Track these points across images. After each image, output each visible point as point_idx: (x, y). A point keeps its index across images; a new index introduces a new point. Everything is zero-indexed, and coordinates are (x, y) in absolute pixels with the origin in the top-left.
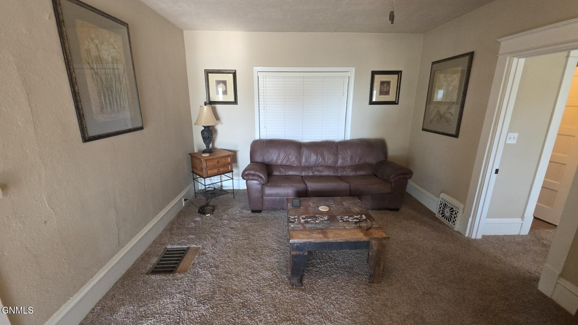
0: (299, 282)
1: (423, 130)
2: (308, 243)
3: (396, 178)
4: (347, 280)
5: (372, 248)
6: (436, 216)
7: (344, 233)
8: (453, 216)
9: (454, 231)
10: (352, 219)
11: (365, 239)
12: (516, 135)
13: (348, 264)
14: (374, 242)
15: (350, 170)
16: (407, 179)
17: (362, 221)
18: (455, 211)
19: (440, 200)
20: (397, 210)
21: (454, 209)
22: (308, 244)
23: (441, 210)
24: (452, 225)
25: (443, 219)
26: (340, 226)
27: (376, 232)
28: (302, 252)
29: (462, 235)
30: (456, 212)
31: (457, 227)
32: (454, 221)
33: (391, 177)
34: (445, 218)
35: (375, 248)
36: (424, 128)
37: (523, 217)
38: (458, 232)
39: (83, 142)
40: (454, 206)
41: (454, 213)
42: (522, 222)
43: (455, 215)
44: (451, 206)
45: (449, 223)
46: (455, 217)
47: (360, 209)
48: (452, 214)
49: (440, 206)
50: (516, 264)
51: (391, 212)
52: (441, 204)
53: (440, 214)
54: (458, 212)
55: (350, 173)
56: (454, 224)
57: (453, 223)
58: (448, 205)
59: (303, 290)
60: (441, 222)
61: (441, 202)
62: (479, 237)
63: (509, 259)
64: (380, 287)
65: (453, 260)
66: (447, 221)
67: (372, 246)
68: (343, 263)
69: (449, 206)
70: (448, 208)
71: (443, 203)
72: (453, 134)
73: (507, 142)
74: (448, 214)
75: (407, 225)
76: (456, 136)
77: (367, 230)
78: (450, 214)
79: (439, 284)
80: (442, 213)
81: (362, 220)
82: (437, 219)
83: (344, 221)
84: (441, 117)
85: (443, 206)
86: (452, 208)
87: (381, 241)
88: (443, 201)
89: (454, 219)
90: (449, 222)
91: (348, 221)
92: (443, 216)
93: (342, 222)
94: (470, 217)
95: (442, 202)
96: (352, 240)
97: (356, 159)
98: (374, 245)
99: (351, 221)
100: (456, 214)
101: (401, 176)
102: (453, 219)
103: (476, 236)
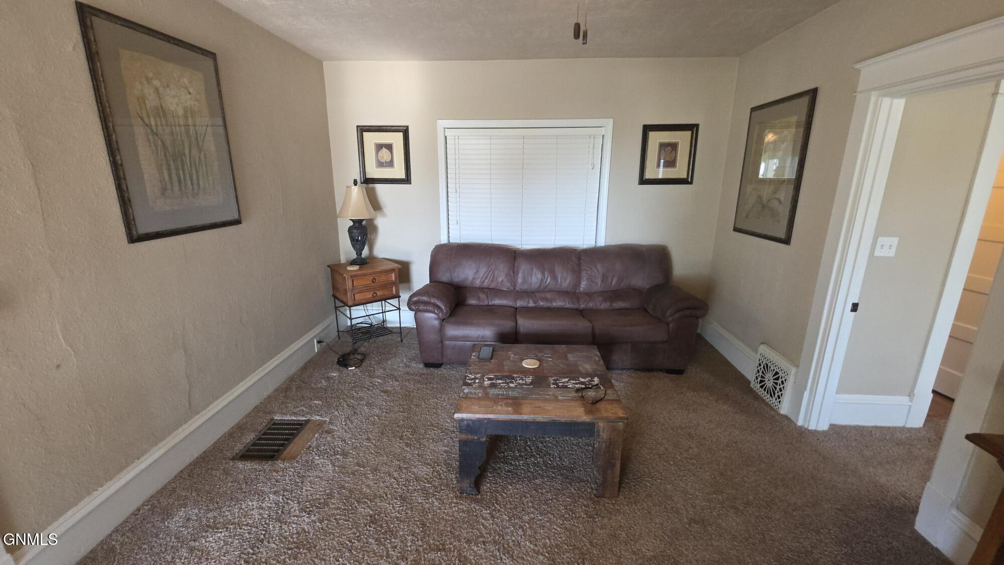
0: (472, 487)
1: (736, 230)
2: (485, 421)
3: (677, 315)
4: (559, 490)
5: (599, 435)
6: (751, 385)
7: (549, 407)
8: (778, 388)
9: (779, 414)
10: (573, 383)
11: (586, 418)
12: (895, 241)
13: (566, 463)
14: (601, 424)
15: (600, 298)
16: (697, 318)
17: (590, 388)
18: (782, 378)
19: (758, 357)
20: (680, 372)
21: (780, 374)
22: (486, 423)
23: (759, 375)
24: (776, 404)
25: (762, 393)
26: (548, 395)
27: (609, 407)
28: (476, 436)
29: (792, 421)
30: (783, 379)
31: (785, 408)
32: (779, 397)
33: (668, 314)
34: (765, 390)
35: (604, 435)
36: (738, 226)
37: (911, 395)
38: (786, 417)
39: (129, 243)
40: (780, 369)
41: (779, 382)
42: (910, 404)
43: (782, 386)
44: (775, 368)
45: (771, 399)
46: (781, 390)
47: (595, 367)
48: (776, 384)
49: (758, 367)
50: (883, 480)
51: (668, 375)
52: (760, 365)
53: (757, 382)
54: (785, 380)
55: (601, 305)
56: (780, 402)
57: (778, 400)
58: (770, 367)
59: (477, 501)
60: (756, 397)
61: (759, 361)
62: (823, 426)
63: (871, 469)
64: (613, 504)
65: (763, 466)
66: (769, 396)
67: (598, 431)
68: (558, 459)
69: (772, 368)
70: (771, 373)
71: (762, 362)
72: (781, 239)
73: (877, 253)
74: (769, 384)
75: (693, 399)
76: (787, 241)
77: (593, 404)
78: (774, 384)
79: (723, 507)
80: (761, 382)
81: (590, 386)
82: (751, 391)
83: (558, 387)
84: (764, 207)
85: (762, 369)
86: (777, 373)
87: (614, 424)
88: (763, 360)
89: (780, 393)
90: (772, 397)
91: (566, 387)
92: (762, 387)
93: (555, 388)
94: (805, 390)
95: (761, 362)
96: (563, 420)
97: (612, 280)
98: (601, 430)
99: (570, 386)
100: (783, 383)
101: (687, 312)
102: (778, 392)
103: (817, 425)
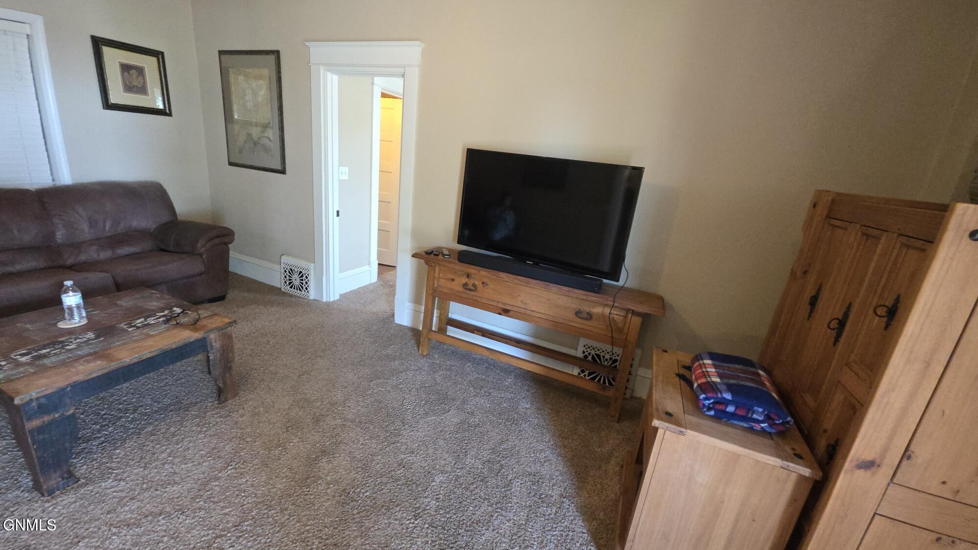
0: (67, 478)
1: (231, 164)
3: (208, 246)
4: (179, 421)
5: (212, 347)
6: (283, 290)
7: (150, 342)
8: (304, 282)
9: (310, 300)
10: (154, 320)
11: (197, 335)
12: (346, 169)
13: (167, 401)
14: (212, 336)
15: (95, 248)
16: (227, 244)
17: (178, 316)
18: (305, 274)
19: (283, 266)
20: (222, 298)
21: (303, 272)
22: (70, 390)
23: (287, 280)
24: (306, 294)
25: (293, 291)
26: (134, 336)
27: (211, 321)
28: (58, 412)
29: (319, 301)
30: (307, 275)
31: (312, 295)
32: (306, 289)
33: (199, 245)
34: (294, 289)
35: (217, 345)
36: (232, 160)
37: (369, 264)
38: (314, 300)
40: (302, 269)
41: (304, 278)
42: (370, 269)
43: (307, 280)
44: (298, 270)
46: (306, 283)
47: (164, 301)
48: (302, 280)
49: (284, 274)
50: (375, 310)
51: (212, 304)
52: (285, 271)
53: (287, 285)
54: (308, 275)
55: (99, 255)
56: (308, 292)
57: (306, 291)
58: (294, 270)
59: (81, 486)
60: (291, 296)
62: (337, 297)
63: (368, 308)
65: (319, 329)
66: (299, 291)
67: (211, 343)
68: (156, 404)
69: (296, 270)
70: (296, 274)
71: (287, 269)
72: (279, 170)
73: (341, 178)
74: (297, 283)
75: (247, 313)
76: (283, 172)
77: (195, 324)
78: (300, 281)
79: (312, 360)
80: (290, 283)
81: (176, 315)
82: (284, 294)
83: (138, 328)
84: (255, 144)
85: (288, 274)
86: (301, 272)
87: (224, 331)
88: (287, 267)
89: (306, 286)
90: (301, 291)
91: (149, 324)
92: (291, 287)
93: (134, 329)
94: (323, 276)
95: (285, 269)
96: (174, 346)
97: (104, 224)
98: (213, 341)
99: (153, 322)
100: (307, 277)
101: (217, 241)
102: (305, 286)
103: (334, 297)
